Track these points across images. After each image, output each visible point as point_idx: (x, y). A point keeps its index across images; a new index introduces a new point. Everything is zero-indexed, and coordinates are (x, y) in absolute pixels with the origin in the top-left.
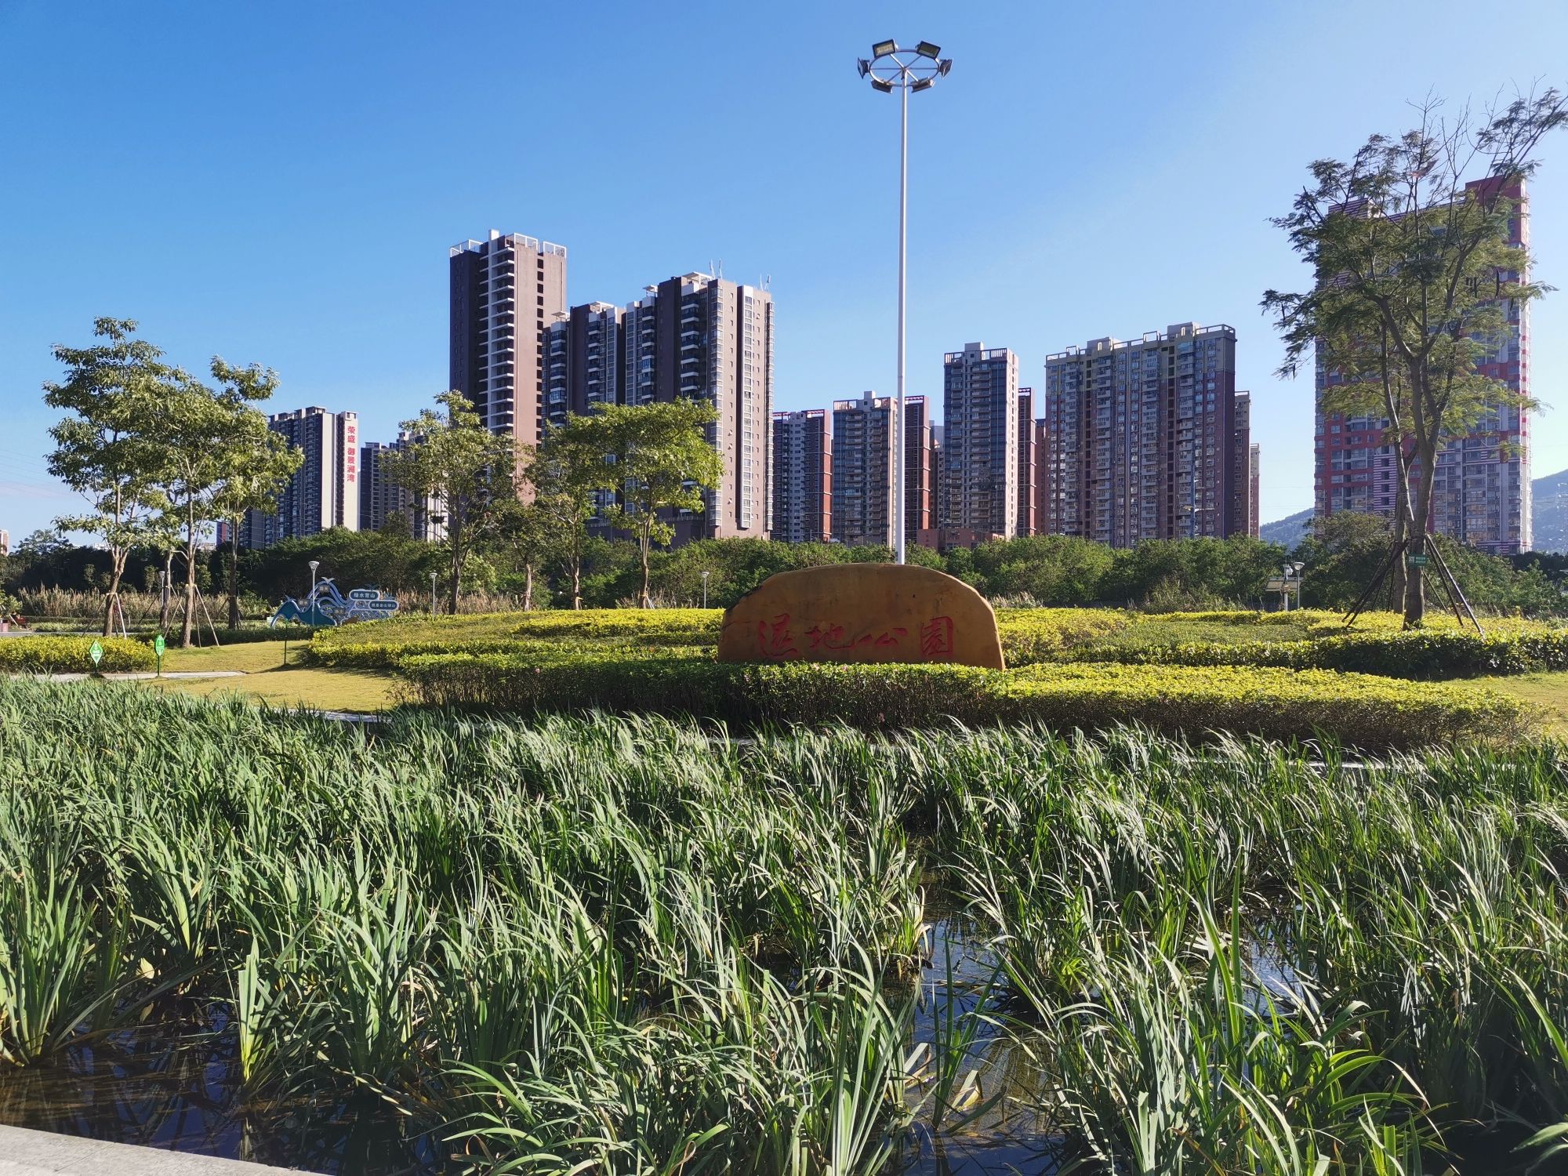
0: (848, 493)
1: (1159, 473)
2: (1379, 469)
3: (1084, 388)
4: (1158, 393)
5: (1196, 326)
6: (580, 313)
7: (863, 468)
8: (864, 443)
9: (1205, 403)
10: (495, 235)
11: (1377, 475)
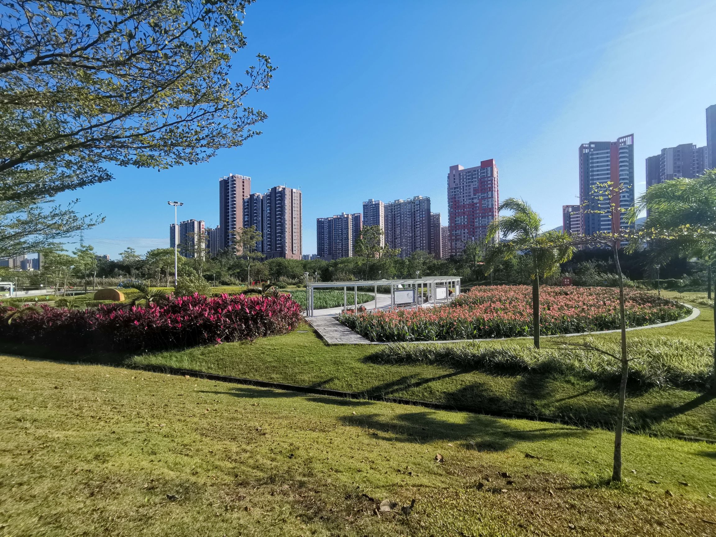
0: (338, 241)
1: (412, 236)
2: (463, 235)
3: (393, 213)
4: (411, 214)
5: (420, 197)
6: (252, 196)
7: (342, 234)
8: (342, 227)
9: (422, 217)
10: (231, 175)
11: (463, 237)
